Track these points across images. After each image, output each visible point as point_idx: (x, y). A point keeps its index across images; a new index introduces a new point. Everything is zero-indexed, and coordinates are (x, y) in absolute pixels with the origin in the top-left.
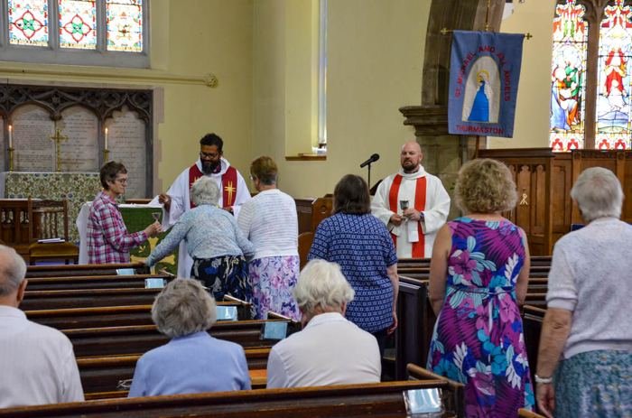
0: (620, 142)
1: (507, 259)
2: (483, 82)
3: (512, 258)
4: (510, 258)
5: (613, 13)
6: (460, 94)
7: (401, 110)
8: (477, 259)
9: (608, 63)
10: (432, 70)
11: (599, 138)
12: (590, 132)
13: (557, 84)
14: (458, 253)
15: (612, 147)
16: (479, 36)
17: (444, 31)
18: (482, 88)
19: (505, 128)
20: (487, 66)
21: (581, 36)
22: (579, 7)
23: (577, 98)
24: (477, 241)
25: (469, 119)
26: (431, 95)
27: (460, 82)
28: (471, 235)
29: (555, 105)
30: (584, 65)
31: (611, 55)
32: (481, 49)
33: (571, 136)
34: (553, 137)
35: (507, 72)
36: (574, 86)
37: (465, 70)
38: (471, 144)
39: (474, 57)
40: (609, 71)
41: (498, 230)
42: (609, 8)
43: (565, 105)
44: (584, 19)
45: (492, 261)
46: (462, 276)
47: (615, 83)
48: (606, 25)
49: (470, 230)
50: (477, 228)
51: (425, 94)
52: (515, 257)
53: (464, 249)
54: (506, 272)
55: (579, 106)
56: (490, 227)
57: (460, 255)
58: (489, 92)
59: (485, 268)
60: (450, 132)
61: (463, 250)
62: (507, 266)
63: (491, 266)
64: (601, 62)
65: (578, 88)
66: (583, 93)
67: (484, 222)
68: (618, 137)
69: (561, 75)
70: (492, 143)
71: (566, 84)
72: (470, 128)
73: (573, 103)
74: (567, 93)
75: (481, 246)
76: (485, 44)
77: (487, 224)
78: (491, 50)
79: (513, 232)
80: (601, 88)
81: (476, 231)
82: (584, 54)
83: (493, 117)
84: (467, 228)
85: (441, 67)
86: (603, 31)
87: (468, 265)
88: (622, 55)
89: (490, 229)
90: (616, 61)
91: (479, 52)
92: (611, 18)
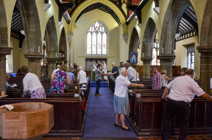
25: (133, 62)
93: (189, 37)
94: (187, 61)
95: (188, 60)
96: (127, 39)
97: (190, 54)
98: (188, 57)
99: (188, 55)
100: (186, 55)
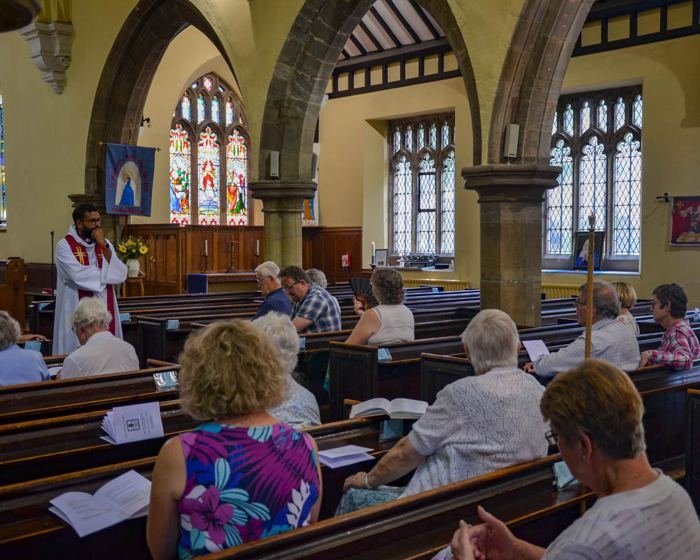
0: (213, 221)
1: (290, 493)
2: (129, 179)
3: (299, 490)
4: (294, 492)
5: (205, 137)
6: (114, 186)
7: (69, 197)
8: (234, 501)
9: (204, 169)
10: (92, 169)
11: (201, 217)
12: (195, 213)
13: (173, 181)
14: (198, 492)
15: (209, 223)
16: (125, 148)
17: (101, 143)
18: (129, 183)
19: (145, 210)
20: (131, 168)
21: (186, 151)
22: (184, 132)
23: (186, 191)
24: (232, 467)
25: (120, 204)
26: (92, 187)
27: (113, 178)
28: (221, 456)
29: (172, 196)
30: (190, 170)
31: (206, 164)
32: (127, 156)
33: (183, 216)
34: (172, 216)
35: (145, 172)
36: (184, 183)
37: (116, 170)
38: (122, 221)
39: (122, 162)
40: (205, 174)
41: (271, 442)
42: (202, 134)
43: (179, 195)
44: (188, 140)
45: (262, 502)
46: (206, 534)
47: (209, 182)
48: (202, 145)
49: (219, 447)
50: (231, 443)
51: (87, 186)
52: (304, 486)
53: (209, 483)
54: (288, 516)
55: (187, 196)
56: (255, 438)
57: (203, 496)
58: (133, 186)
59: (250, 517)
60: (108, 212)
61: (207, 486)
62: (290, 505)
63: (261, 511)
64: (200, 168)
65: (187, 184)
66: (189, 188)
67: (245, 431)
68: (211, 217)
69: (175, 175)
70: (134, 220)
71: (179, 182)
72: (121, 210)
73: (184, 195)
74: (179, 188)
75: (240, 476)
76: (130, 153)
77: (250, 433)
78: (134, 158)
79: (296, 442)
80: (201, 185)
81: (229, 449)
82: (189, 162)
83: (137, 203)
84: (213, 443)
85: (98, 168)
86: (200, 148)
87: (218, 514)
88: (212, 164)
89: (256, 442)
90: (209, 168)
91: (125, 159)
92: (204, 141)
93: (395, 85)
94: (391, 204)
95: (392, 196)
96: (68, 58)
97: (403, 167)
98: (391, 184)
99: (393, 171)
100: (386, 172)
